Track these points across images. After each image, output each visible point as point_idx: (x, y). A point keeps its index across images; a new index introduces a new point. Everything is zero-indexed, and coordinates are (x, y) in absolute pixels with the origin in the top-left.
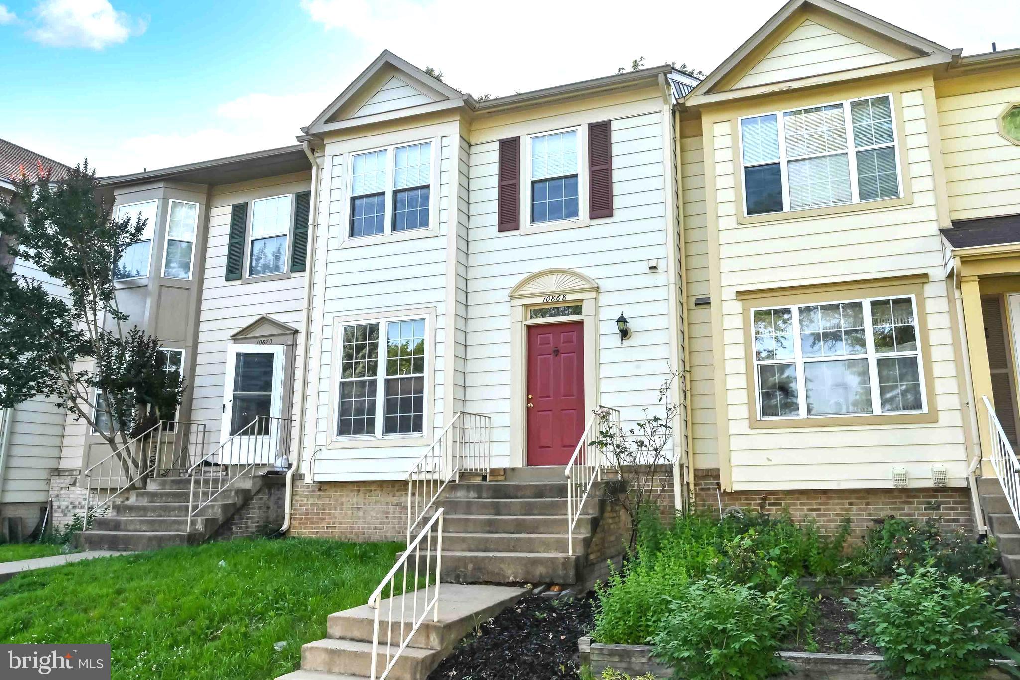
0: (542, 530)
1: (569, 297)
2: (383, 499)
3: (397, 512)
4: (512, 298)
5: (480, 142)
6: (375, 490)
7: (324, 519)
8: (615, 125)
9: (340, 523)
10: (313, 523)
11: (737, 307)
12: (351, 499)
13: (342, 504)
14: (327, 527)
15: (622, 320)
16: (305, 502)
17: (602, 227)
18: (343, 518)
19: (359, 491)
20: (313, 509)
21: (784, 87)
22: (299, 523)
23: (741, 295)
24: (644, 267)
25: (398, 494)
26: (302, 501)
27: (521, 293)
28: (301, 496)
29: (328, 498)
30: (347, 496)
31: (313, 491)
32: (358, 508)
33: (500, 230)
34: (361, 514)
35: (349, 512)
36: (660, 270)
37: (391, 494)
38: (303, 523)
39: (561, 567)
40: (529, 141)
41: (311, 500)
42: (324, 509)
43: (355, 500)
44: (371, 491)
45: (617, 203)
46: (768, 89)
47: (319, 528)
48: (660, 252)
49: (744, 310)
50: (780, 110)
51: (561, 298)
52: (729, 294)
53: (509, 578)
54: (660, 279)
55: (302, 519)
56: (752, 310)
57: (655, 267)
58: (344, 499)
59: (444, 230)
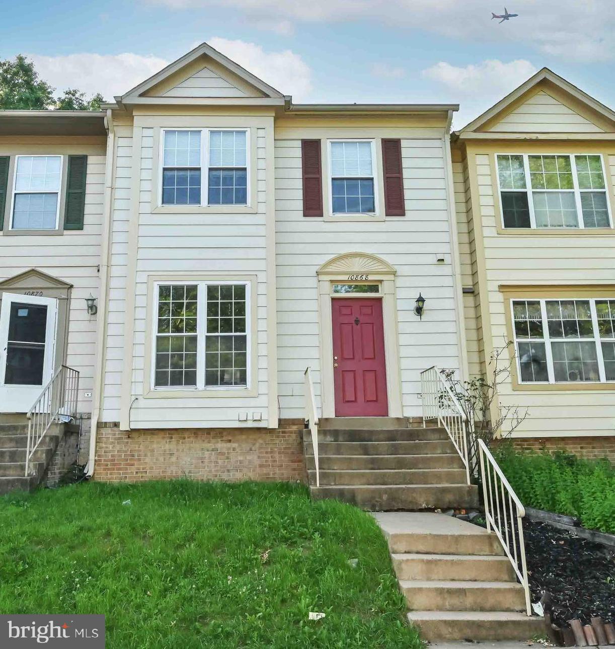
0: (420, 466)
1: (370, 278)
2: (197, 445)
3: (213, 458)
4: (318, 273)
5: (284, 138)
6: (189, 438)
7: (133, 465)
8: (404, 143)
9: (151, 468)
10: (119, 469)
11: (500, 297)
12: (161, 445)
13: (153, 451)
14: (137, 473)
15: (421, 300)
16: (111, 448)
17: (395, 222)
18: (155, 463)
19: (171, 438)
20: (120, 456)
21: (534, 136)
22: (105, 469)
23: (502, 287)
24: (433, 259)
25: (213, 441)
26: (107, 447)
27: (326, 270)
28: (106, 443)
29: (140, 445)
30: (158, 443)
31: (119, 439)
32: (171, 454)
33: (305, 216)
34: (174, 459)
35: (161, 459)
36: (445, 262)
37: (206, 441)
38: (109, 469)
39: (466, 494)
40: (329, 145)
41: (118, 447)
42: (133, 456)
43: (167, 446)
44: (184, 438)
45: (408, 205)
46: (522, 136)
47: (126, 473)
48: (445, 248)
49: (504, 299)
50: (525, 153)
51: (364, 277)
52: (494, 286)
53: (421, 505)
54: (447, 270)
55: (107, 465)
56: (512, 300)
57: (443, 260)
58: (155, 446)
59: (262, 208)
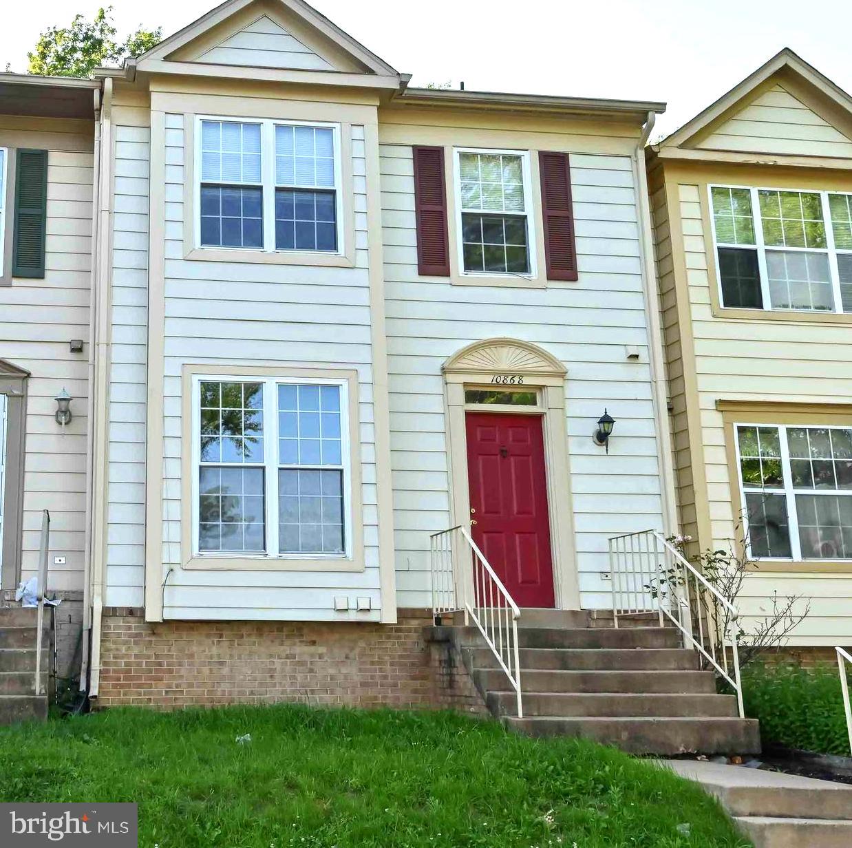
1: (527, 381)
2: (263, 649)
3: (288, 668)
4: (444, 371)
5: (390, 142)
6: (249, 635)
7: (161, 680)
9: (190, 685)
10: (139, 686)
11: (716, 419)
12: (207, 648)
13: (191, 656)
14: (167, 692)
15: (607, 420)
16: (124, 651)
17: (560, 292)
18: (196, 678)
19: (221, 636)
20: (139, 664)
21: (770, 160)
22: (115, 686)
24: (620, 354)
25: (288, 642)
26: (117, 650)
28: (115, 643)
29: (170, 647)
30: (200, 644)
31: (137, 635)
32: (222, 663)
33: (422, 272)
34: (225, 671)
35: (206, 670)
36: (641, 360)
37: (277, 642)
38: (122, 686)
40: (456, 157)
41: (136, 650)
42: (160, 664)
43: (215, 650)
44: (242, 637)
45: (582, 264)
46: (753, 159)
47: (151, 693)
48: (639, 338)
49: (725, 423)
50: (754, 186)
51: (517, 380)
52: (707, 401)
54: (642, 373)
55: (119, 679)
56: (736, 425)
57: (637, 356)
58: (195, 648)
59: (362, 259)
